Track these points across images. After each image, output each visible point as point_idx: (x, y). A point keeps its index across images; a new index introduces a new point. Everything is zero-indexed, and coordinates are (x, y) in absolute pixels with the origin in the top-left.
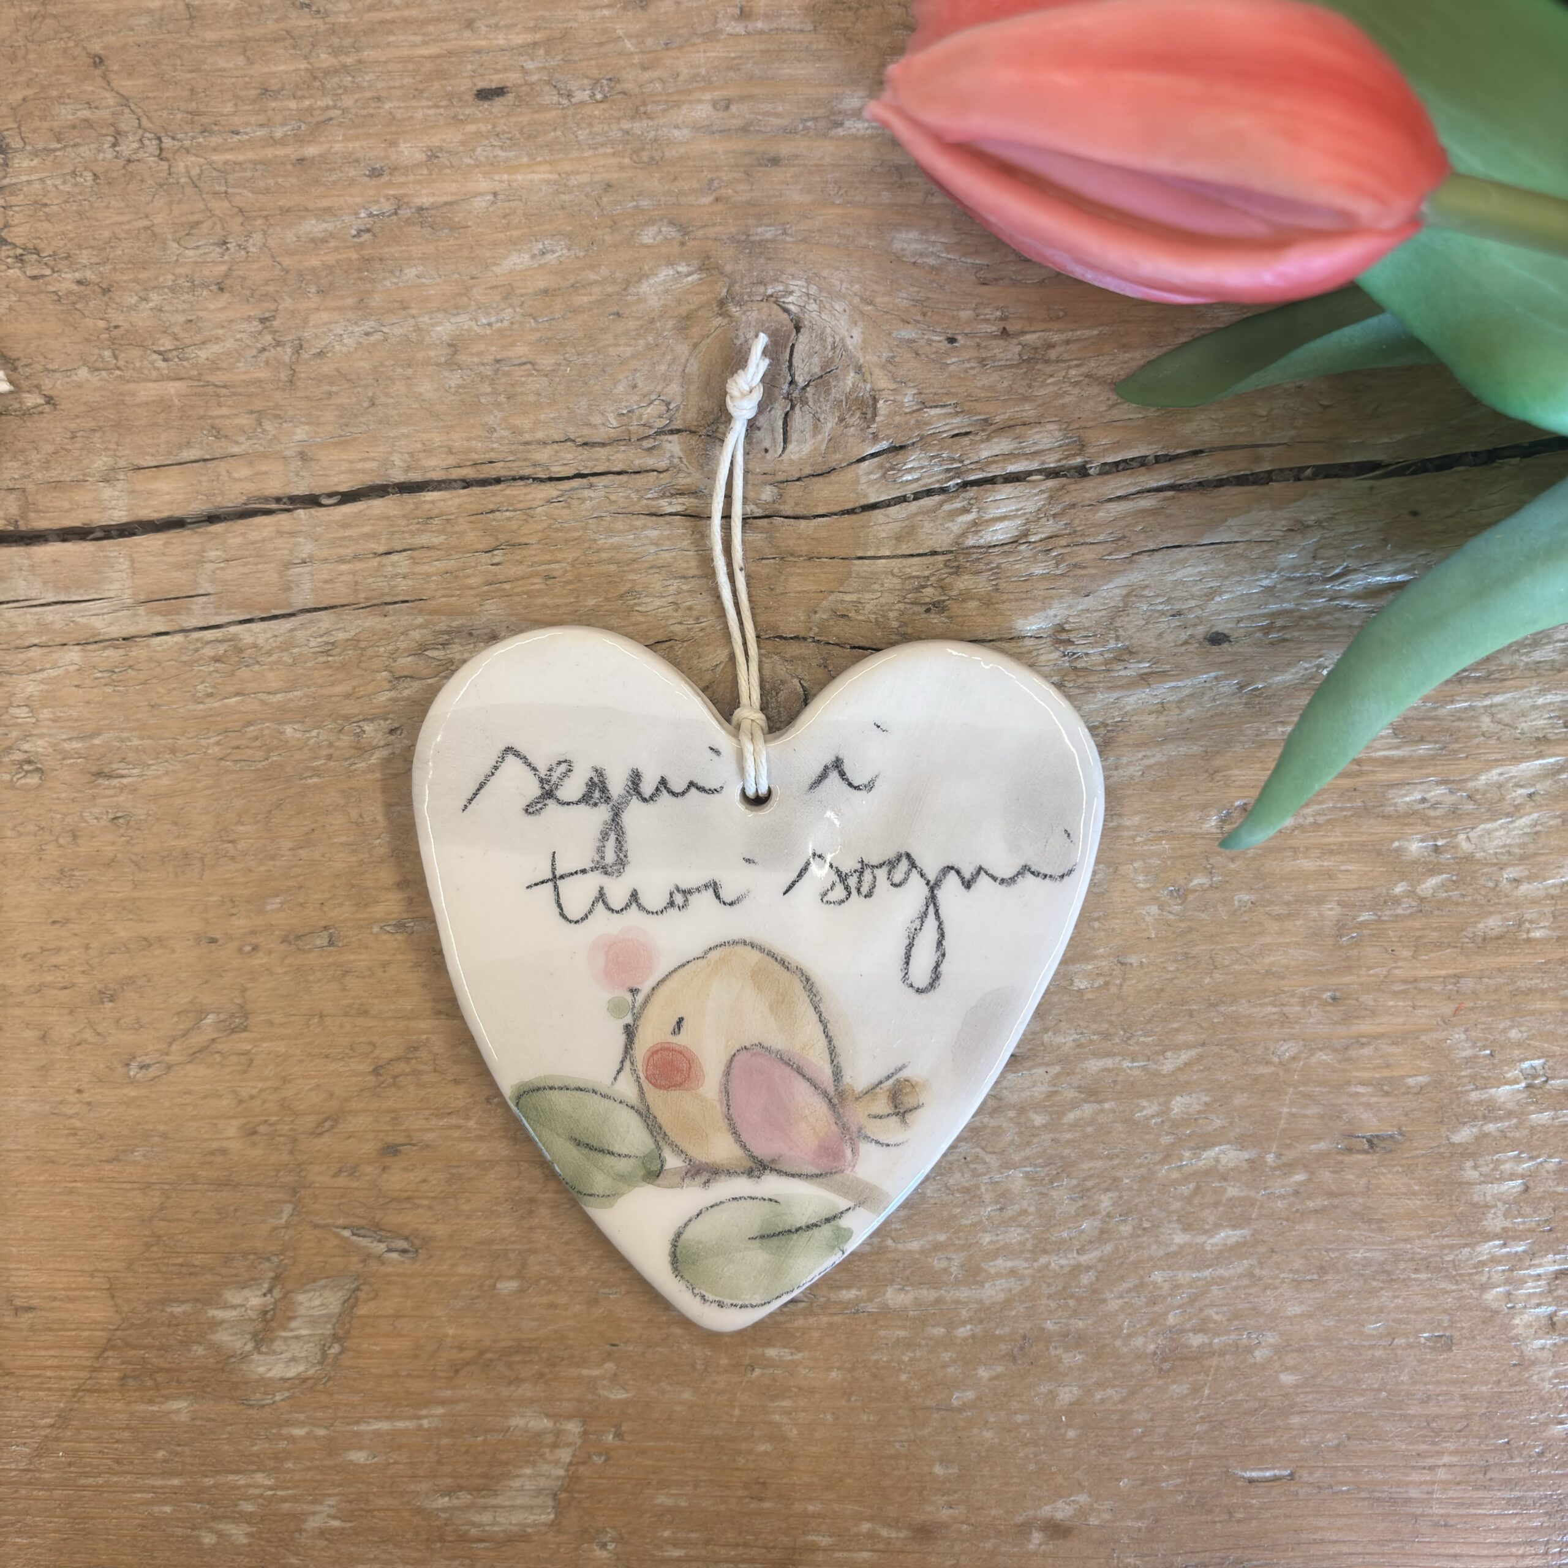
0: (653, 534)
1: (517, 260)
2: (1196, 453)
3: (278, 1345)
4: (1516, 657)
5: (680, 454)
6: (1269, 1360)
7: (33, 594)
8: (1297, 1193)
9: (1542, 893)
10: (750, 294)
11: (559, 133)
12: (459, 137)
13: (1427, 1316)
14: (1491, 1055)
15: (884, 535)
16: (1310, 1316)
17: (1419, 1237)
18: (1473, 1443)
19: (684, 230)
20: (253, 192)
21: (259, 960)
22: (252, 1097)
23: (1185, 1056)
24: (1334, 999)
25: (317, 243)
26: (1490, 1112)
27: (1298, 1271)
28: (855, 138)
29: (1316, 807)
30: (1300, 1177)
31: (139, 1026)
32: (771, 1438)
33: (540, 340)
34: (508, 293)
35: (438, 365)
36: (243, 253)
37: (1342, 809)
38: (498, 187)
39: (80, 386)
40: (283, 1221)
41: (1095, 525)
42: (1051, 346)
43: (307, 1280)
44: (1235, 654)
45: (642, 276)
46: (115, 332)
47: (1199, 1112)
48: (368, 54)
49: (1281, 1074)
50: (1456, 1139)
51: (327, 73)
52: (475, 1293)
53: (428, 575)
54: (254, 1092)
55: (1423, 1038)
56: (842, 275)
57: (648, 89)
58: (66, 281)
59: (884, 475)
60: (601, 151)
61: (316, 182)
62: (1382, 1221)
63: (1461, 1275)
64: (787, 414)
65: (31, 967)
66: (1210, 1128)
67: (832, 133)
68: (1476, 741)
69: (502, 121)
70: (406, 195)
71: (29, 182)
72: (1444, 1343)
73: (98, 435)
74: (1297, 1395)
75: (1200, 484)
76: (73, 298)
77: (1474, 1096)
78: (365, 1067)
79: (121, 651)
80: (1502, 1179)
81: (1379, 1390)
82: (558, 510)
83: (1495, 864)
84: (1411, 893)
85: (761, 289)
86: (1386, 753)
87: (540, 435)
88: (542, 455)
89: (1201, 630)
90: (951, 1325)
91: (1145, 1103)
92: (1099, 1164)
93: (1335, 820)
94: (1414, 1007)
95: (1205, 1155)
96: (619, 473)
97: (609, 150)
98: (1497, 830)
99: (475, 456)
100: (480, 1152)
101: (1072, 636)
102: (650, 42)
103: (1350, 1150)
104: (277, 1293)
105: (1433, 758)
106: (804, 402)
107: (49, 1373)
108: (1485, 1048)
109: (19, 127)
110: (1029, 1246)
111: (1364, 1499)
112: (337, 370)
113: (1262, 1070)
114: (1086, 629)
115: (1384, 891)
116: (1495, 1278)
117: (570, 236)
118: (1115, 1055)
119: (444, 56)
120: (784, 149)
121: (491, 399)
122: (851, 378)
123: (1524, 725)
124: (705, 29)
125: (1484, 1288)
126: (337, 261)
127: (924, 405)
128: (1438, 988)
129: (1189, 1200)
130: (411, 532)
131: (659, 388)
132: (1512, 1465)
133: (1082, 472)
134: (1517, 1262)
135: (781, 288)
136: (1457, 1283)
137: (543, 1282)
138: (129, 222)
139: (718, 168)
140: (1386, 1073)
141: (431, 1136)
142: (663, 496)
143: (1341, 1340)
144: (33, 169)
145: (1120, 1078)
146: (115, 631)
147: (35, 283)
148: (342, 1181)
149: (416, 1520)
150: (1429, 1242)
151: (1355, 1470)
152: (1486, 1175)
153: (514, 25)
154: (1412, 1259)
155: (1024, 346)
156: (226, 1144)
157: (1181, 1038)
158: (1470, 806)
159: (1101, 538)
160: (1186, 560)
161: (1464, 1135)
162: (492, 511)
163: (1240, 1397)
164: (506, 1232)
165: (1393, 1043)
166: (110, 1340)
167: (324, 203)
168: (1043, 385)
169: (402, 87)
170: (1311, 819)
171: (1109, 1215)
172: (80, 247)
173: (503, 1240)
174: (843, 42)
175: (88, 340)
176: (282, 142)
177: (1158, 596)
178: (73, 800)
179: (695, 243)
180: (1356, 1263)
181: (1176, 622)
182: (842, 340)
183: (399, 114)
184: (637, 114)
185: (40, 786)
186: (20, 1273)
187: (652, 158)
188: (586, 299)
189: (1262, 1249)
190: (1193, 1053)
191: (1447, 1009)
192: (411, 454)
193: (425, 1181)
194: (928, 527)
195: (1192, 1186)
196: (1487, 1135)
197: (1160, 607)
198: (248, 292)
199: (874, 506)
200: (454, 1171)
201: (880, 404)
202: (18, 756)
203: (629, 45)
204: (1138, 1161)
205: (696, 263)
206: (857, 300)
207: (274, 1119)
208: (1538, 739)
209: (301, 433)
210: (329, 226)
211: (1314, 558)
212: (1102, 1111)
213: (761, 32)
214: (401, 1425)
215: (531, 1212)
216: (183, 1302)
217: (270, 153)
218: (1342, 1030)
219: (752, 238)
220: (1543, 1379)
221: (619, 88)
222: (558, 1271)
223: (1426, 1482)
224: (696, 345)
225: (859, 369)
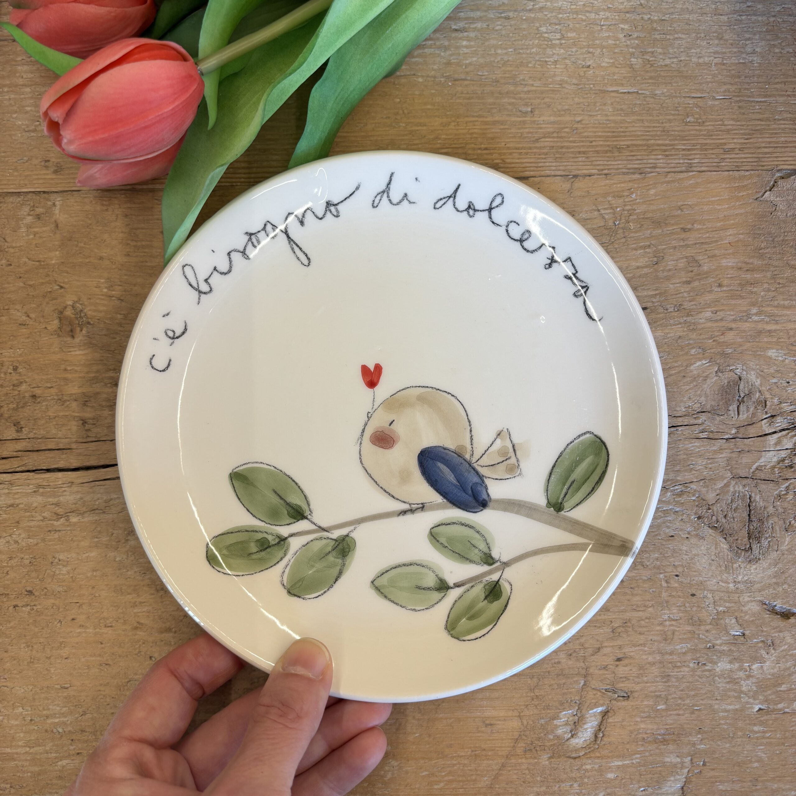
0: (697, 444)
3: (580, 735)
5: (706, 419)
10: (725, 369)
11: (664, 321)
15: (771, 444)
19: (704, 350)
28: (756, 322)
40: (581, 687)
43: (589, 710)
45: (691, 364)
52: (650, 711)
56: (753, 363)
57: (691, 308)
59: (770, 425)
60: (677, 326)
64: (738, 406)
78: (609, 629)
85: (728, 368)
96: (686, 425)
97: (680, 326)
102: (691, 294)
104: (579, 715)
106: (744, 402)
120: (733, 325)
122: (758, 395)
124: (708, 290)
127: (781, 402)
131: (698, 399)
135: (734, 367)
137: (674, 706)
139: (714, 331)
141: (632, 654)
142: (700, 433)
148: (601, 672)
164: (660, 688)
166: (520, 735)
173: (659, 691)
179: (708, 354)
182: (754, 383)
184: (688, 315)
187: (694, 328)
188: (674, 371)
193: (631, 670)
194: (785, 441)
199: (770, 434)
200: (641, 666)
201: (768, 402)
203: (685, 295)
205: (708, 360)
206: (758, 371)
207: (577, 650)
213: (725, 291)
214: (626, 762)
219: (725, 352)
221: (682, 307)
224: (709, 385)
225: (760, 391)
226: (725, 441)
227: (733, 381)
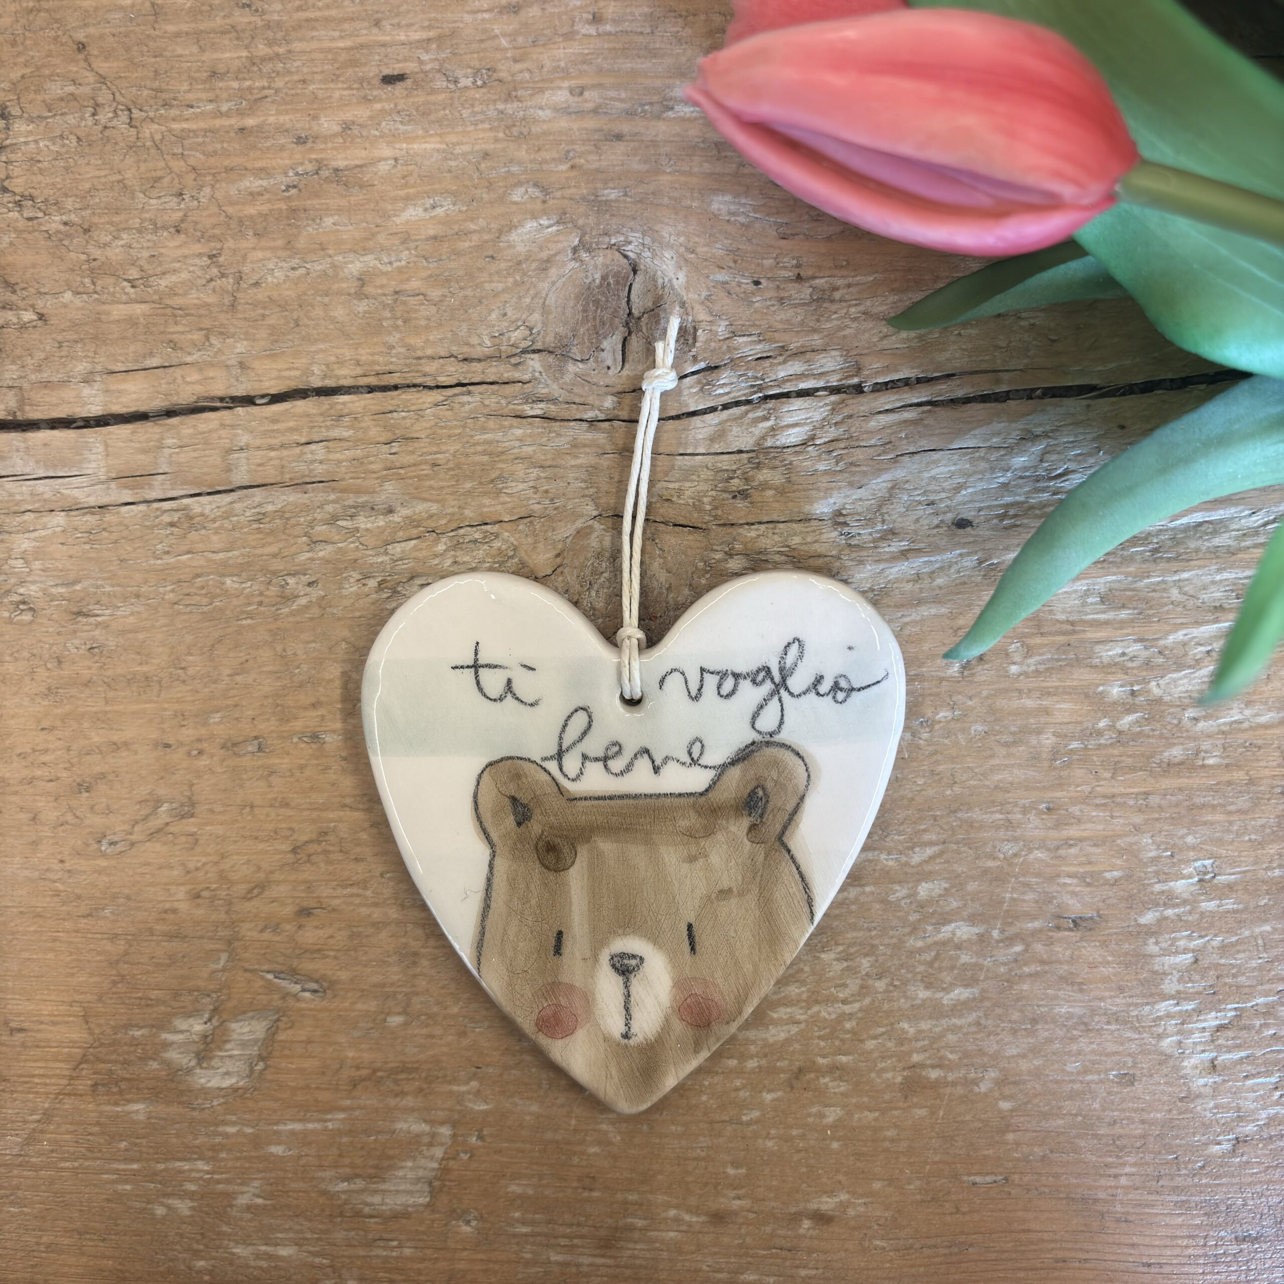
0: (519, 432)
1: (413, 213)
2: (949, 376)
3: (215, 1062)
4: (1200, 542)
5: (541, 369)
6: (991, 1090)
7: (27, 470)
8: (1016, 961)
9: (1215, 729)
10: (597, 243)
11: (447, 112)
12: (368, 113)
13: (1116, 1058)
14: (1172, 856)
15: (701, 437)
16: (1024, 1056)
17: (1111, 997)
18: (1148, 1157)
19: (545, 191)
20: (203, 153)
21: (204, 762)
22: (197, 869)
23: (929, 851)
24: (1048, 809)
25: (254, 195)
26: (1170, 899)
27: (1015, 1022)
28: (683, 120)
29: (1038, 658)
30: (1018, 948)
31: (108, 811)
32: (599, 1143)
33: (430, 276)
34: (406, 239)
35: (349, 295)
36: (195, 203)
37: (1058, 660)
38: (398, 153)
39: (65, 306)
40: (220, 966)
41: (867, 432)
42: (835, 289)
43: (239, 1013)
44: (976, 536)
45: (512, 227)
46: (93, 264)
47: (940, 896)
48: (297, 46)
49: (1006, 866)
50: (1143, 920)
51: (263, 60)
52: (370, 1025)
53: (340, 462)
54: (199, 864)
55: (1119, 841)
56: (670, 229)
57: (519, 77)
58: (54, 223)
59: (702, 390)
60: (480, 126)
61: (254, 147)
62: (1082, 983)
63: (1143, 1027)
64: (625, 339)
65: (24, 764)
66: (947, 909)
67: (665, 115)
68: (1166, 608)
69: (403, 101)
70: (327, 159)
71: (26, 143)
72: (1128, 1080)
73: (79, 345)
74: (1012, 1117)
75: (952, 400)
76: (61, 236)
77: (1158, 887)
78: (286, 847)
79: (97, 517)
80: (1177, 953)
81: (1076, 1115)
82: (442, 411)
83: (1178, 706)
84: (1112, 727)
85: (607, 239)
86: (1095, 616)
87: (429, 352)
88: (431, 367)
89: (949, 516)
90: (743, 1057)
91: (897, 887)
92: (860, 934)
93: (1053, 668)
94: (1112, 817)
95: (944, 929)
96: (492, 383)
97: (487, 126)
98: (1181, 679)
99: (378, 368)
100: (375, 916)
101: (848, 519)
102: (520, 40)
103: (1058, 928)
104: (215, 1022)
105: (1132, 621)
106: (639, 329)
107: (36, 1080)
108: (1166, 850)
109: (18, 99)
110: (804, 996)
111: (1062, 1199)
112: (269, 297)
113: (991, 864)
114: (859, 514)
115: (1090, 725)
116: (1170, 1029)
117: (454, 194)
118: (875, 849)
119: (357, 48)
120: (625, 128)
121: (390, 322)
123: (1205, 596)
124: (565, 30)
125: (1160, 1037)
126: (270, 211)
127: (734, 334)
128: (1131, 802)
129: (930, 964)
130: (326, 426)
131: (524, 316)
132: (1180, 1176)
133: (858, 389)
134: (1186, 1017)
135: (622, 239)
136: (1139, 1033)
137: (423, 1017)
138: (105, 176)
139: (573, 142)
140: (1088, 868)
141: (337, 902)
142: (527, 403)
143: (1047, 1075)
144: (30, 133)
145: (878, 868)
146: (92, 501)
147: (30, 223)
148: (267, 935)
149: (321, 1200)
150: (1118, 1001)
151: (1057, 1176)
152: (1165, 950)
153: (412, 25)
154: (1105, 1014)
155: (814, 288)
156: (176, 905)
157: (927, 837)
158: (1161, 660)
159: (872, 442)
160: (938, 461)
161: (1149, 918)
162: (391, 412)
163: (968, 1118)
164: (396, 978)
165: (1095, 845)
166: (84, 1055)
167: (259, 164)
168: (829, 320)
169: (322, 72)
170: (1033, 668)
171: (867, 974)
172: (66, 196)
173: (392, 984)
174: (674, 41)
175: (73, 270)
176: (227, 115)
177: (916, 489)
178: (58, 633)
179: (555, 201)
180: (1061, 1016)
181: (930, 510)
182: (670, 281)
183: (320, 94)
184: (509, 97)
185: (31, 622)
186: (14, 1002)
187: (521, 133)
188: (467, 244)
189: (987, 1004)
190: (936, 849)
191: (1138, 819)
192: (327, 365)
193: (331, 937)
194: (735, 430)
195: (933, 954)
196: (1166, 918)
197: (918, 498)
198: (199, 234)
199: (694, 414)
200: (355, 930)
201: (700, 332)
202: (16, 598)
203: (504, 42)
204: (891, 933)
205: (555, 218)
206: (682, 249)
207: (214, 886)
208: (1215, 607)
209: (241, 347)
210: (265, 183)
211: (1041, 461)
212: (864, 893)
213: (609, 34)
214: (310, 1126)
215: (414, 963)
216: (141, 1028)
217: (218, 123)
218: (1053, 834)
219: (600, 199)
220: (1205, 1108)
221: (495, 76)
222: (435, 1009)
223: (1111, 1187)
224: (553, 283)
225: (683, 305)
226: (585, 425)
227: (616, 275)
